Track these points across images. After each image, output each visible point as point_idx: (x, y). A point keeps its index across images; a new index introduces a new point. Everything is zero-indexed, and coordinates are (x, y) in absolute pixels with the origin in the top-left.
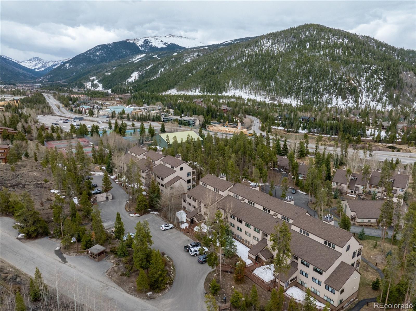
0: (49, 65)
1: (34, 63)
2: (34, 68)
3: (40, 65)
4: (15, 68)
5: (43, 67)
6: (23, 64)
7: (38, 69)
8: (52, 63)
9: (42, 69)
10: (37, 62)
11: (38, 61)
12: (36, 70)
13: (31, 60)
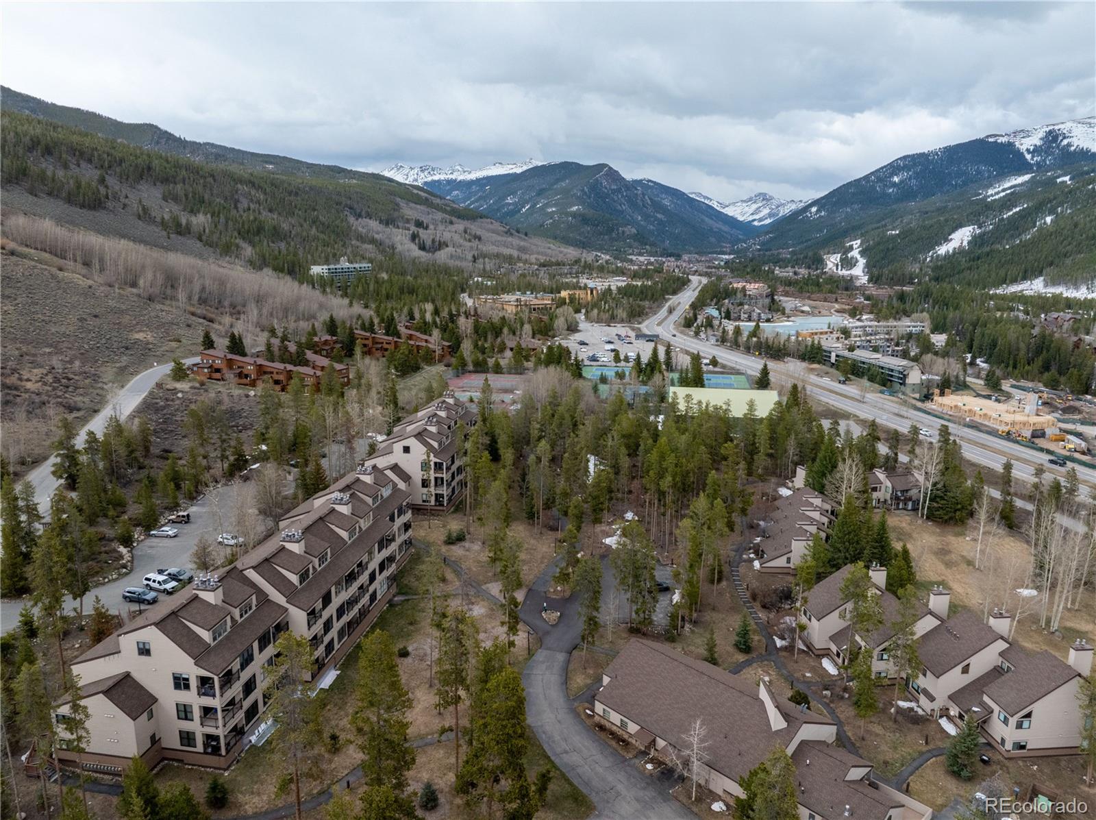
0: (785, 211)
1: (754, 206)
2: (751, 218)
3: (766, 211)
4: (706, 219)
5: (770, 215)
6: (729, 211)
7: (760, 220)
8: (793, 207)
9: (768, 221)
10: (760, 204)
11: (764, 202)
12: (756, 223)
13: (750, 199)
